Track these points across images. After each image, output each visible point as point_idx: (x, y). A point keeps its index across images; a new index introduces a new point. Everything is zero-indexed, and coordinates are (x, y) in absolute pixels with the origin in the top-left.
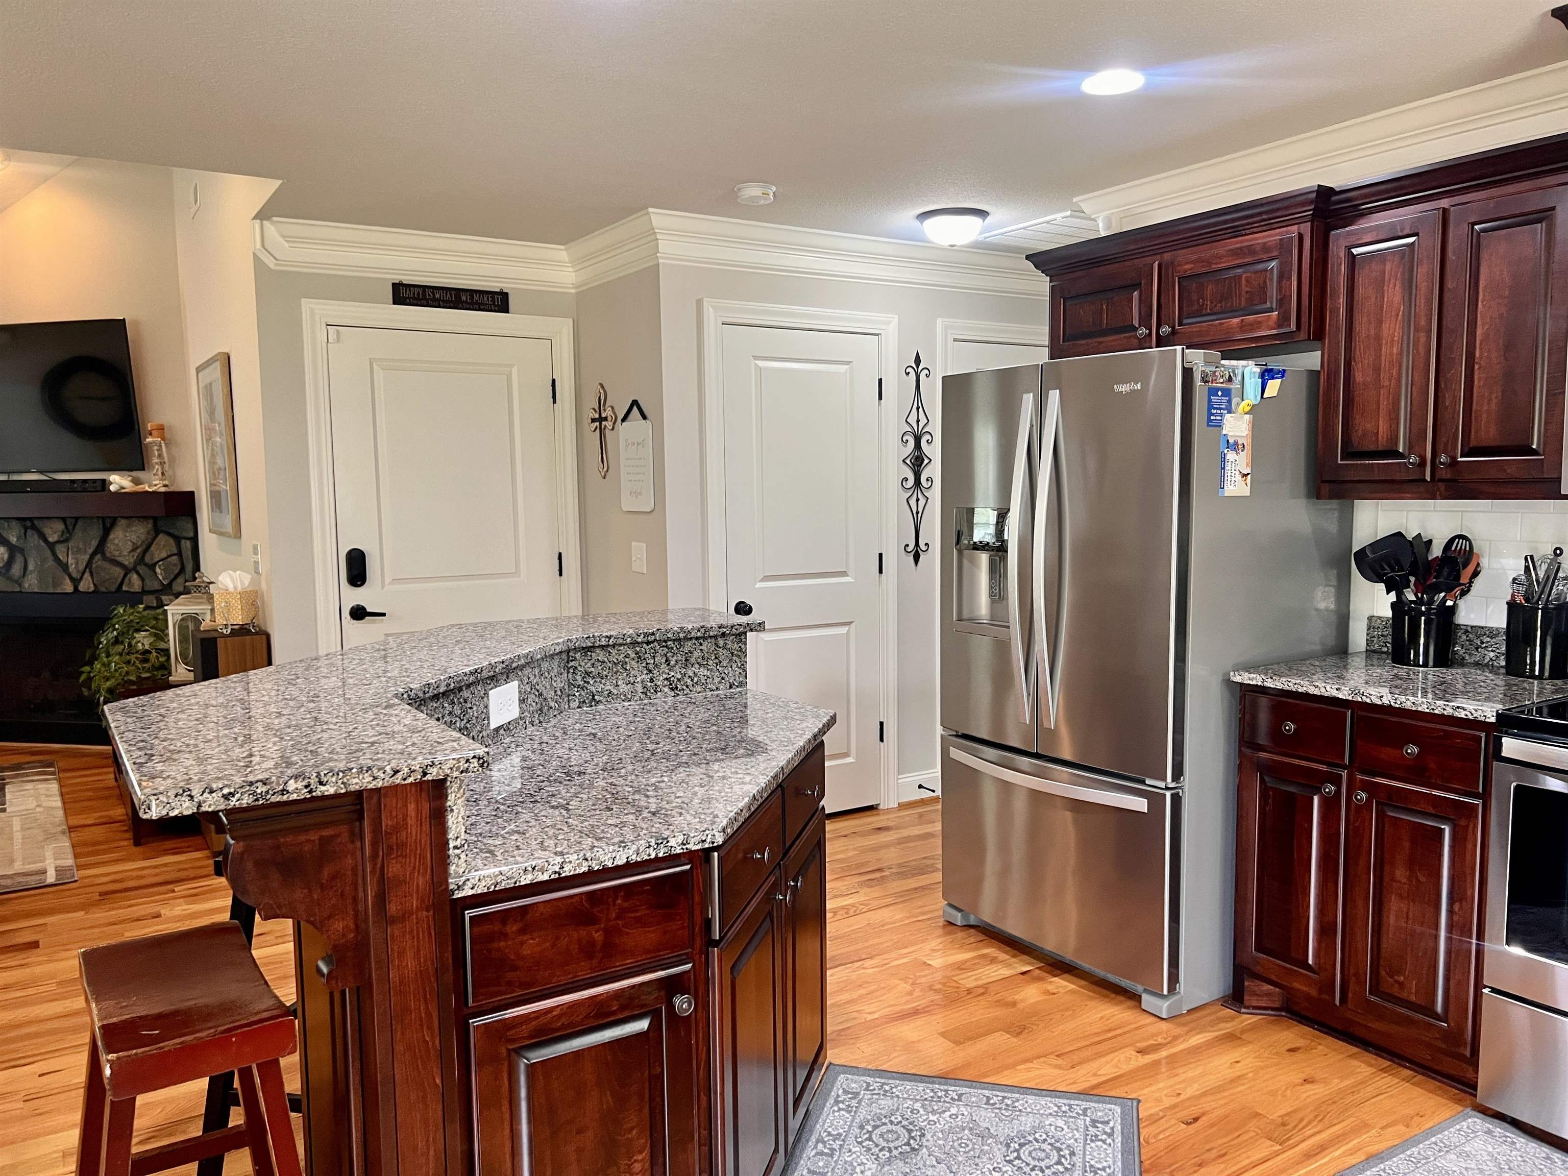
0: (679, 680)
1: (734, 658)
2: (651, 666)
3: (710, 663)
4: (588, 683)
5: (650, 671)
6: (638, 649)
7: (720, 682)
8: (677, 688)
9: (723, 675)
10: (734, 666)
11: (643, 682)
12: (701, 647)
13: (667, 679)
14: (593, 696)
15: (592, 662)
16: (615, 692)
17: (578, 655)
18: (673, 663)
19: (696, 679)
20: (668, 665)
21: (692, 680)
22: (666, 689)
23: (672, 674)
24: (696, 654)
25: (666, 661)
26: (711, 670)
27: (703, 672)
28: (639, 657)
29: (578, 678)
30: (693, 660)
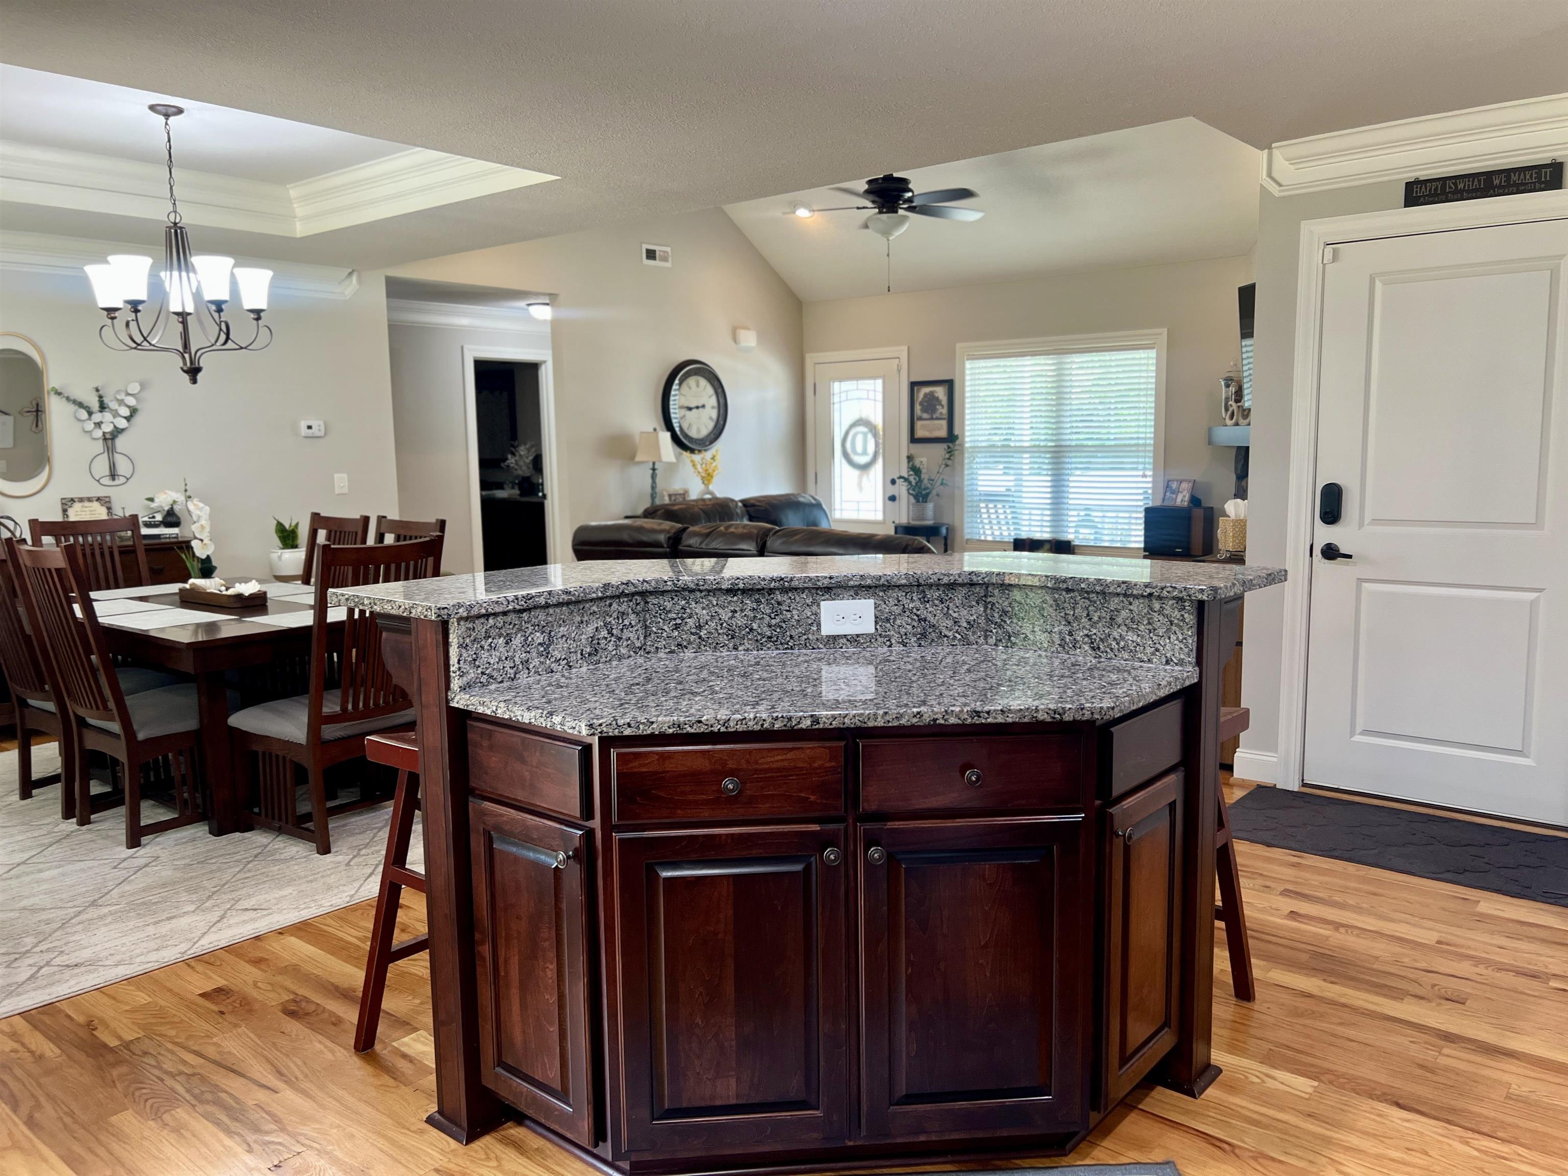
0: (1102, 640)
1: (1174, 628)
2: (1070, 618)
3: (1142, 628)
4: (1005, 622)
5: (1069, 623)
6: (1057, 596)
7: (1153, 654)
8: (1099, 648)
9: (1157, 646)
10: (1173, 637)
11: (1060, 633)
12: (1131, 607)
13: (1087, 636)
14: (1010, 637)
15: (1010, 600)
16: (1031, 637)
17: (996, 592)
18: (1096, 618)
19: (1122, 644)
20: (1090, 620)
21: (1118, 644)
22: (1087, 647)
23: (1095, 631)
24: (1124, 613)
25: (1088, 615)
26: (1143, 637)
27: (1131, 636)
28: (1058, 605)
29: (996, 615)
30: (1119, 620)
